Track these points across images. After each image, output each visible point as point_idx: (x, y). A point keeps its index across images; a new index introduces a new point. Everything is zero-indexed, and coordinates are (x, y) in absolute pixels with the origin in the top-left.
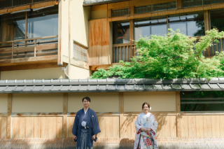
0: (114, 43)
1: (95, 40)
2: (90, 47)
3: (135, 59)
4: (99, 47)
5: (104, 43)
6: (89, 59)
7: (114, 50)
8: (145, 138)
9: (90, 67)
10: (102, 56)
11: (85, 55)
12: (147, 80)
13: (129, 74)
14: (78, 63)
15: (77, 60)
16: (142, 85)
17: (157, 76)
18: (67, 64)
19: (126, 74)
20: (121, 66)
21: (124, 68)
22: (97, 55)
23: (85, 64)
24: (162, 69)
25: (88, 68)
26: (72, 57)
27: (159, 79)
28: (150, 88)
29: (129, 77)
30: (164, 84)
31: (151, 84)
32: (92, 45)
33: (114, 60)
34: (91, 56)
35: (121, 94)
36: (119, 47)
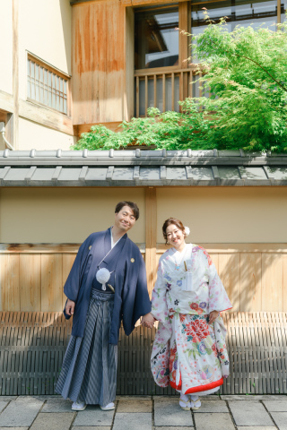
0: (138, 63)
1: (88, 57)
2: (76, 76)
3: (190, 102)
4: (98, 75)
5: (112, 66)
6: (74, 107)
7: (138, 82)
8: (187, 321)
9: (77, 129)
10: (105, 97)
11: (62, 96)
12: (224, 153)
13: (174, 141)
14: (42, 115)
15: (39, 106)
16: (209, 166)
17: (253, 142)
18: (10, 114)
19: (166, 143)
20: (153, 126)
21: (161, 127)
22: (94, 97)
23: (61, 118)
24: (266, 123)
25: (71, 131)
26: (23, 95)
27: (257, 150)
28: (231, 176)
29: (174, 147)
30: (273, 167)
31: (235, 167)
32: (81, 71)
33: (138, 111)
34: (78, 97)
35: (150, 192)
36: (150, 78)
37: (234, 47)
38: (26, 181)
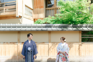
0: (46, 7)
1: (37, 5)
2: (34, 9)
3: (57, 15)
4: (39, 9)
5: (41, 7)
6: (34, 15)
7: (46, 10)
8: (62, 57)
9: (34, 19)
10: (40, 13)
11: (31, 13)
12: (64, 25)
13: (54, 22)
14: (28, 17)
15: (27, 15)
16: (61, 27)
17: (70, 22)
18: (21, 17)
19: (52, 22)
20: (50, 19)
21: (51, 19)
22: (38, 13)
23: (31, 17)
24: (72, 19)
25: (33, 20)
26: (24, 13)
27: (70, 24)
28: (65, 29)
29: (54, 23)
30: (73, 27)
31: (66, 27)
32: (35, 8)
33: (46, 16)
34: (35, 13)
35: (50, 32)
36: (49, 9)
37: (65, 4)
38: (26, 30)
